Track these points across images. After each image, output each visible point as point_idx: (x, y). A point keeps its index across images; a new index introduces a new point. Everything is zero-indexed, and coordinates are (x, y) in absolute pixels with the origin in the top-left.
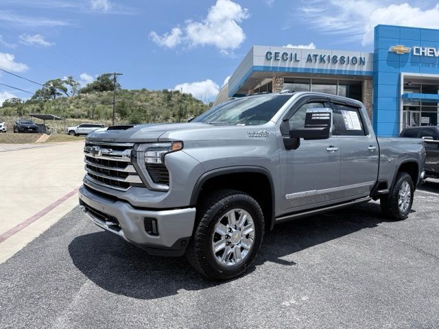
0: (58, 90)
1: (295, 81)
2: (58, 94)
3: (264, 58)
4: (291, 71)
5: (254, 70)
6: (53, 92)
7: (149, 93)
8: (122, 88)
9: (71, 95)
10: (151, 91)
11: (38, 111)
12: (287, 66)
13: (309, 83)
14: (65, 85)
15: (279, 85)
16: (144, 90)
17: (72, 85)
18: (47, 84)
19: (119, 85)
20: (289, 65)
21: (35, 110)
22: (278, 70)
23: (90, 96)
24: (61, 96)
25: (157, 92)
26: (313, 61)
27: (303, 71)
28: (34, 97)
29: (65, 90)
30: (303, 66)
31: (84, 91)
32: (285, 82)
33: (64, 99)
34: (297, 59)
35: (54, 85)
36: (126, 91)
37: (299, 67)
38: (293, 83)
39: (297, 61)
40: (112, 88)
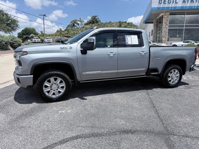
0: (76, 25)
1: (177, 14)
2: (76, 26)
3: (158, 3)
4: (173, 8)
5: (152, 10)
6: (74, 25)
7: (112, 23)
8: (101, 22)
9: (80, 26)
10: (113, 22)
11: (67, 34)
12: (170, 6)
13: (185, 15)
14: (78, 22)
15: (166, 16)
16: (110, 22)
17: (81, 22)
18: (72, 22)
19: (100, 21)
20: (172, 5)
21: (66, 33)
22: (165, 9)
23: (88, 26)
24: (77, 27)
25: (116, 23)
26: (186, 2)
27: (180, 8)
28: (67, 28)
29: (78, 24)
30: (180, 6)
31: (86, 24)
32: (170, 15)
33: (78, 28)
34: (177, 2)
35: (74, 23)
36: (103, 23)
37: (178, 6)
38: (175, 15)
39: (176, 3)
40: (97, 22)
